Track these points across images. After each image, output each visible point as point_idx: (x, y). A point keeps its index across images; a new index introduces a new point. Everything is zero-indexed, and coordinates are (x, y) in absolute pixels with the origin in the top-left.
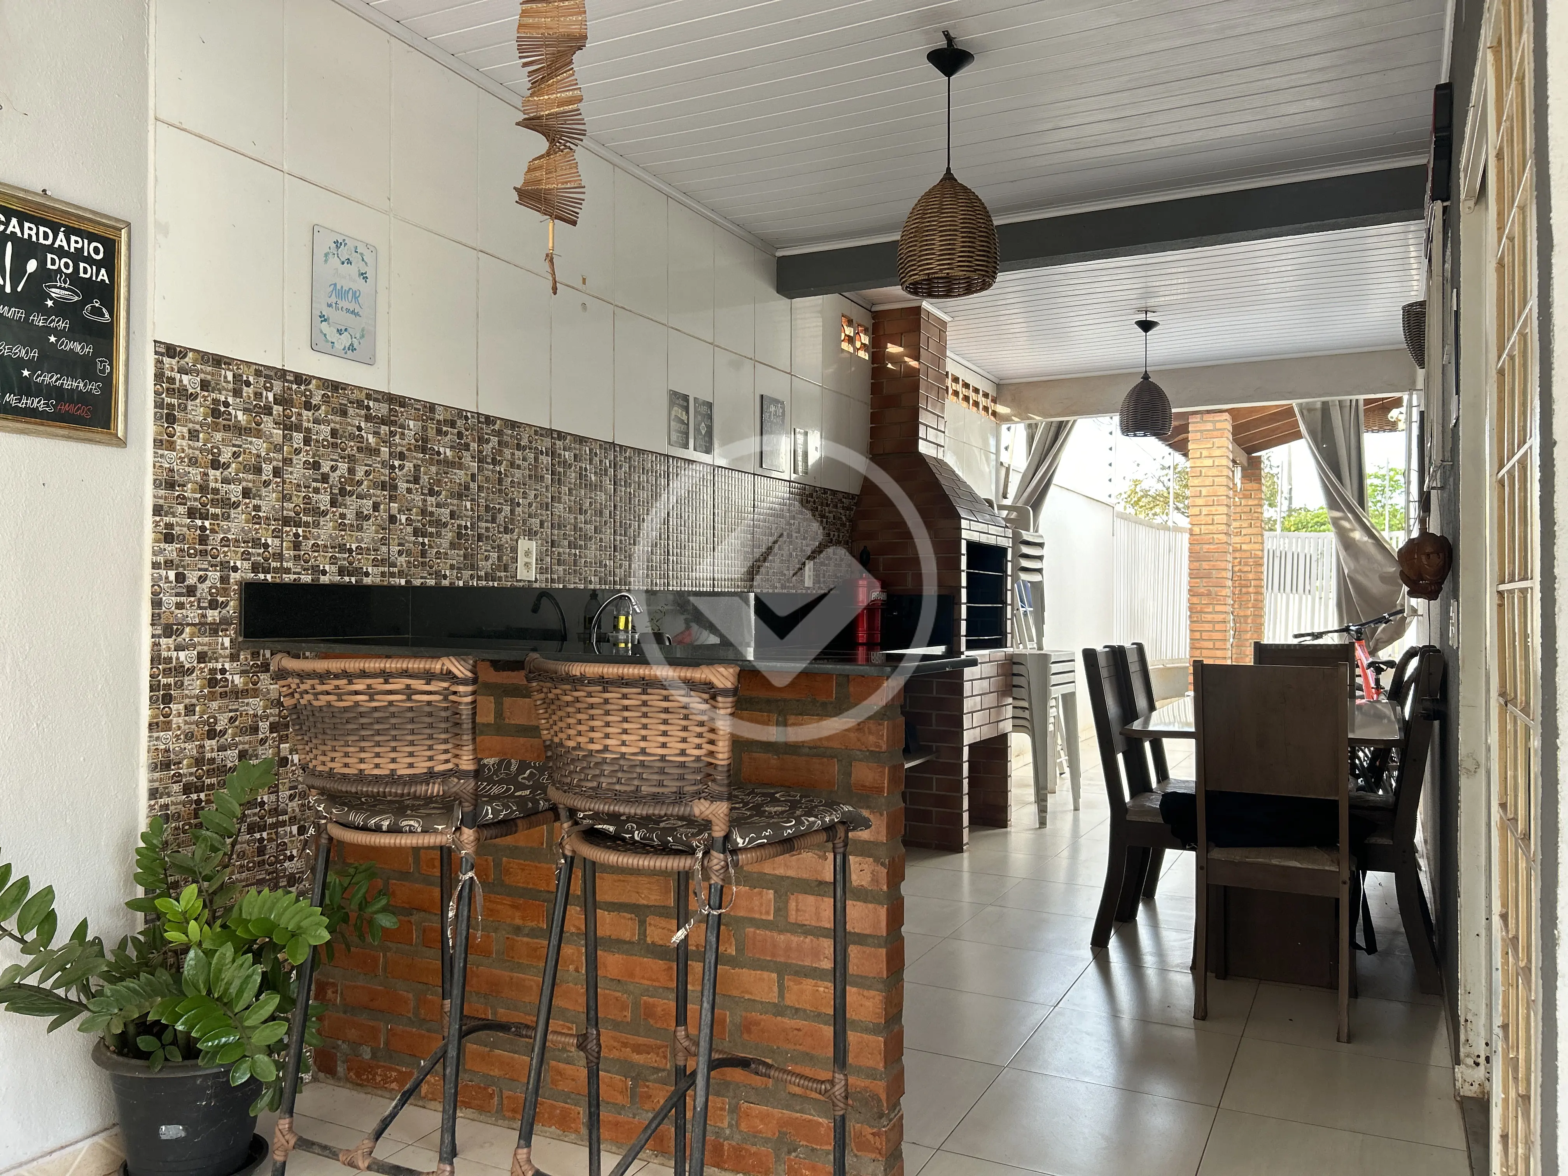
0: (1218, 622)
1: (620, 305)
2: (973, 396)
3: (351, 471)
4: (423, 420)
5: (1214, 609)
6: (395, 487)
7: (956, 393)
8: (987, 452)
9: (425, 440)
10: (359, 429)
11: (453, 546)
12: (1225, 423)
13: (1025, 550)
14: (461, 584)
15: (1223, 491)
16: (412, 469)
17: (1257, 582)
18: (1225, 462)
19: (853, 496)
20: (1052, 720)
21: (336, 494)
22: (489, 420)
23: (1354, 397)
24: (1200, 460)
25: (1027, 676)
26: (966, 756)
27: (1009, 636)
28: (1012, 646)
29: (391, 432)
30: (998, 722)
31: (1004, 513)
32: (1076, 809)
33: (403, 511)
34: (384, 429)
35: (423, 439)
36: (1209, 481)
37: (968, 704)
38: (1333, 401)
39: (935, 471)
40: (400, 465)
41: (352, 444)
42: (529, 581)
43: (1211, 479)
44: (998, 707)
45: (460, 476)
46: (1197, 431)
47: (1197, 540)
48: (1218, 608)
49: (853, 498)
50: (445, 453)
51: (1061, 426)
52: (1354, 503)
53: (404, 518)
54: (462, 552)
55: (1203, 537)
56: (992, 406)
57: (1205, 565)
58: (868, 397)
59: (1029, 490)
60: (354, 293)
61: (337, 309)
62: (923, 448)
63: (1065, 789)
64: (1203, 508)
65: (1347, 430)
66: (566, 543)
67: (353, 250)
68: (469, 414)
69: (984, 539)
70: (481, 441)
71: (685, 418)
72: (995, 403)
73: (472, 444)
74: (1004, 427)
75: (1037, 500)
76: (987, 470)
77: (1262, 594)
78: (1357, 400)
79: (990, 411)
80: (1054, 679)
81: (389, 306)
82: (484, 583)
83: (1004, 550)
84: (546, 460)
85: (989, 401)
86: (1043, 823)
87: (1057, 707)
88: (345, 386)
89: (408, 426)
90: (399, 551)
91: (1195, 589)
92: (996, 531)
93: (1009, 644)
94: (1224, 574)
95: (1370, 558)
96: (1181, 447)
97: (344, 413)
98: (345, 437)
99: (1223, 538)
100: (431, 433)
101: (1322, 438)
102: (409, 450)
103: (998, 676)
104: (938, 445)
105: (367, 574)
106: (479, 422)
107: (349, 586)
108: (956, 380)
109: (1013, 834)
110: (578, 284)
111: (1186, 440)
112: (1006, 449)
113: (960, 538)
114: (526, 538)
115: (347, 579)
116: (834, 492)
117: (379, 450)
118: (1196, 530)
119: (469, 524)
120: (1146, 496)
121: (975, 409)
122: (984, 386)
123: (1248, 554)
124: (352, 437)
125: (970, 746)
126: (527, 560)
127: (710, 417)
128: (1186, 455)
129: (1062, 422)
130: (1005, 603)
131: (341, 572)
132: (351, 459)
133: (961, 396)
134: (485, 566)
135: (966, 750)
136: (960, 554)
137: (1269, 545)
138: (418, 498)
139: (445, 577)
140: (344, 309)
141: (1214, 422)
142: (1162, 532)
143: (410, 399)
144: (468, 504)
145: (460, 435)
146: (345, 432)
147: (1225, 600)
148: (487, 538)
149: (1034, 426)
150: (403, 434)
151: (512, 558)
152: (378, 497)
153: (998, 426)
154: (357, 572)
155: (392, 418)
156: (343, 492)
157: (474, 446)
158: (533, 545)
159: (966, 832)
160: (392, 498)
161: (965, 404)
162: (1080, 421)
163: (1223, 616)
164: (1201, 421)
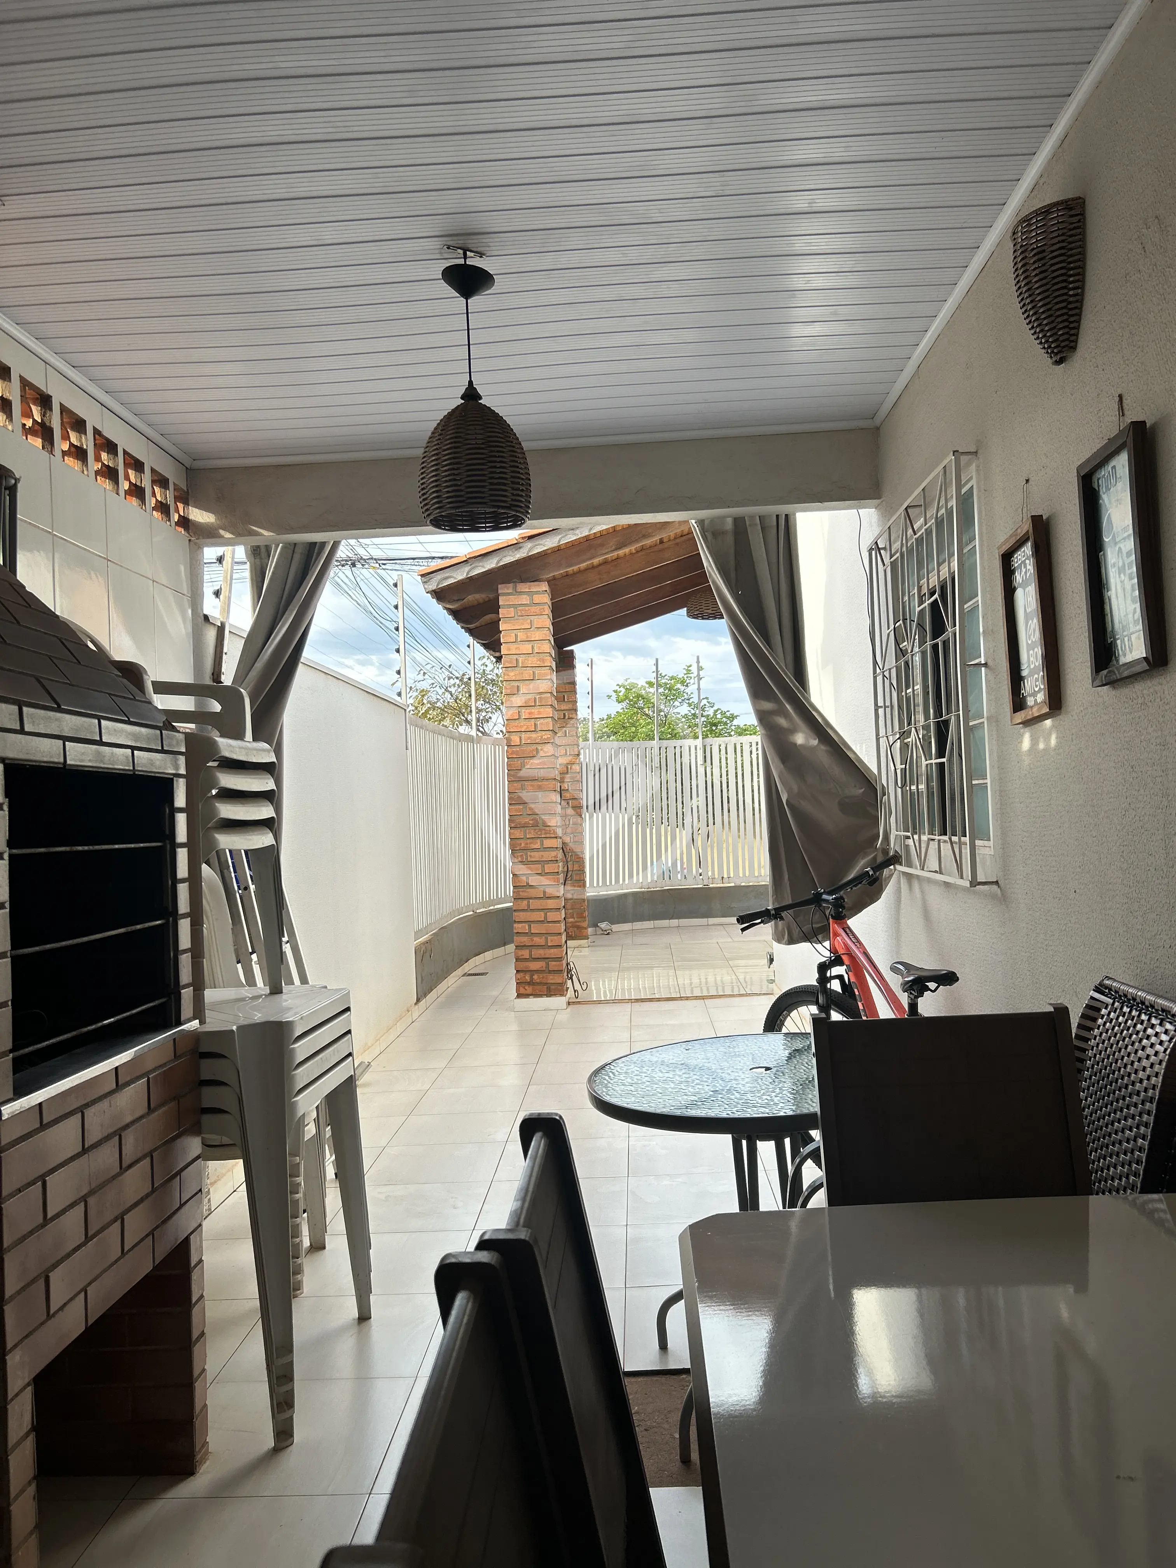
0: (548, 862)
2: (126, 472)
5: (542, 844)
8: (176, 593)
12: (542, 596)
13: (231, 781)
18: (547, 647)
23: (784, 510)
24: (516, 645)
25: (233, 1081)
27: (187, 994)
28: (194, 1018)
32: (363, 1316)
36: (527, 674)
38: (752, 517)
43: (531, 670)
44: (155, 1190)
46: (510, 606)
47: (516, 753)
48: (548, 843)
51: (312, 551)
55: (524, 748)
56: (175, 504)
59: (259, 665)
64: (523, 710)
69: (83, 757)
72: (184, 501)
78: (786, 517)
79: (175, 517)
80: (303, 1072)
83: (161, 785)
85: (169, 494)
86: (283, 1434)
91: (517, 820)
92: (136, 737)
93: (187, 1013)
95: (823, 776)
101: (736, 580)
112: (215, 593)
118: (515, 739)
121: (135, 500)
122: (153, 459)
129: (313, 545)
130: (173, 914)
133: (94, 463)
141: (531, 594)
142: (465, 744)
147: (555, 832)
149: (263, 551)
153: (196, 549)
161: (107, 484)
162: (343, 542)
163: (553, 854)
164: (515, 588)
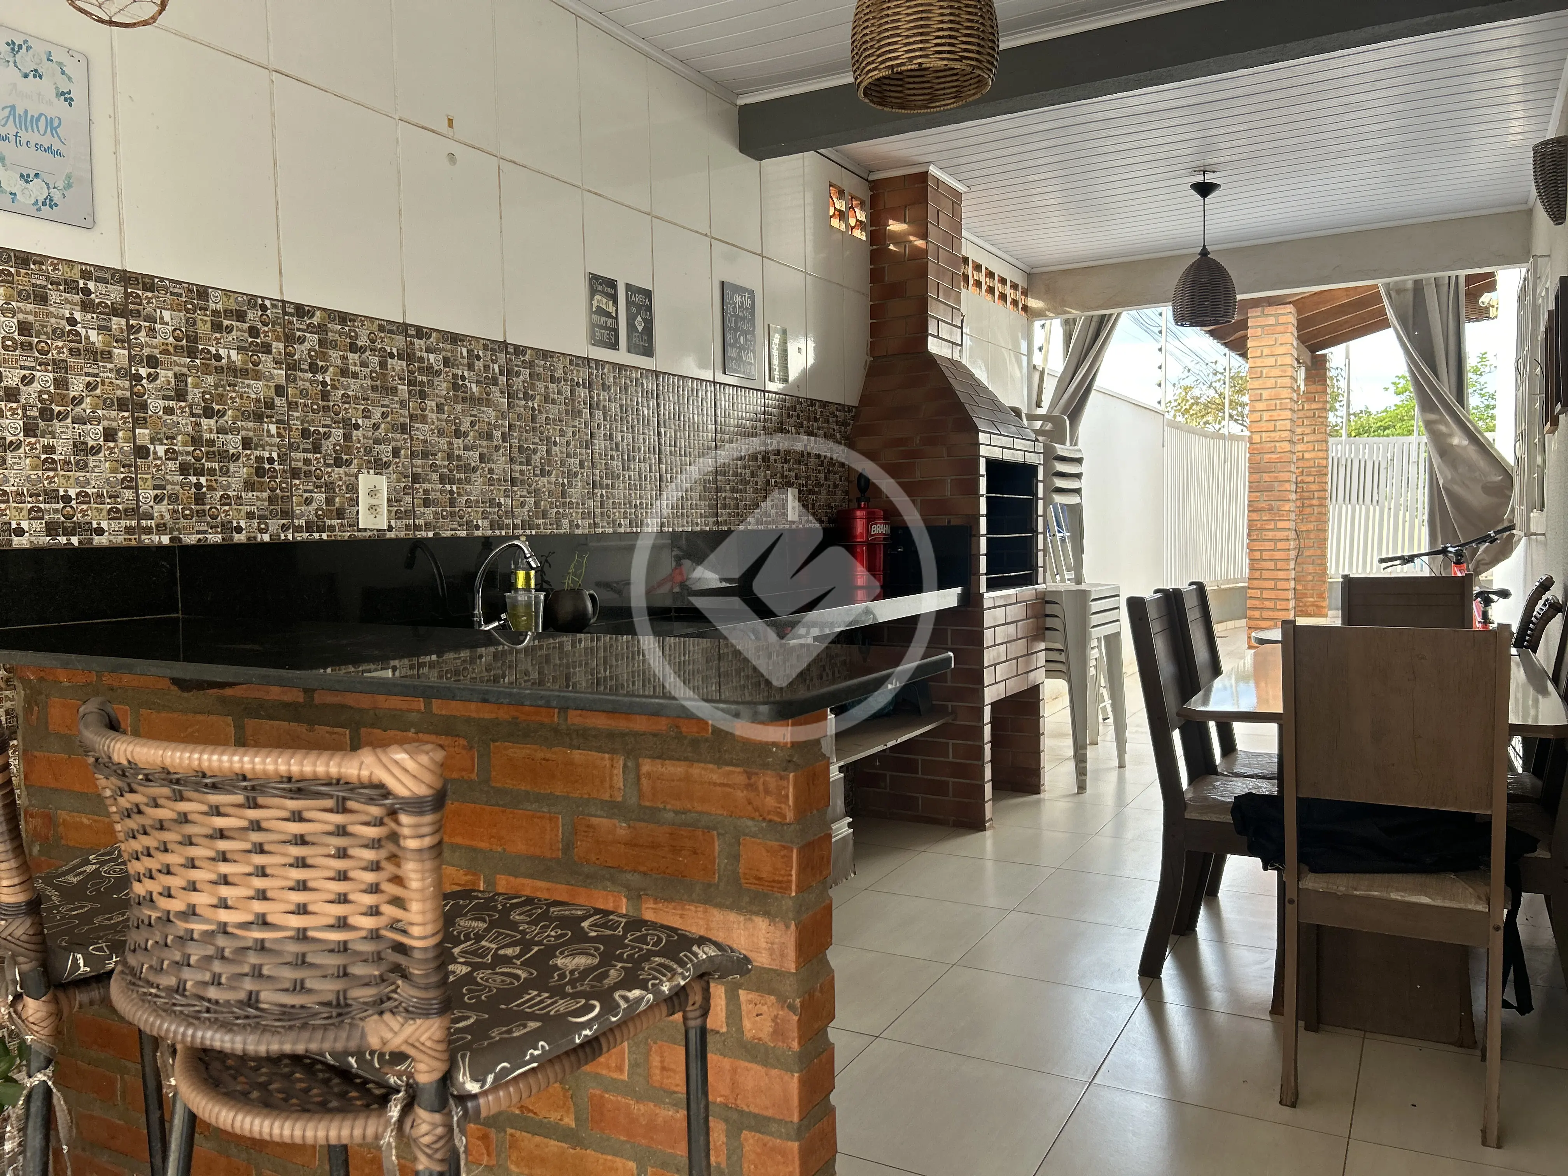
0: (1280, 540)
1: (508, 157)
2: (998, 287)
3: (61, 383)
4: (187, 311)
5: (1276, 525)
6: (144, 406)
7: (978, 284)
8: (1018, 354)
9: (194, 339)
10: (72, 321)
11: (249, 486)
12: (1288, 316)
13: (1061, 467)
14: (266, 538)
15: (1286, 393)
16: (173, 380)
17: (1321, 494)
18: (1289, 360)
19: (850, 409)
20: (1093, 663)
21: (35, 418)
22: (301, 311)
23: (1453, 273)
24: (1260, 360)
25: (1061, 616)
26: (987, 717)
27: (1041, 570)
28: (1044, 582)
29: (130, 327)
30: (1027, 673)
31: (1038, 424)
32: (1122, 766)
33: (160, 440)
34: (117, 323)
35: (188, 336)
36: (1270, 383)
37: (989, 657)
38: (1428, 279)
39: (947, 373)
40: (149, 375)
41: (60, 344)
42: (378, 530)
43: (1273, 380)
44: (1028, 655)
45: (257, 389)
46: (1257, 327)
47: (1257, 449)
48: (1280, 525)
49: (850, 411)
50: (229, 357)
51: (1102, 321)
52: (1452, 399)
53: (161, 450)
54: (265, 495)
55: (1264, 445)
56: (1022, 300)
57: (1266, 477)
58: (867, 287)
59: (1066, 396)
60: (50, 122)
61: (18, 143)
62: (934, 347)
63: (1108, 738)
64: (1265, 414)
65: (1445, 314)
66: (435, 476)
67: (45, 58)
68: (267, 303)
69: (1008, 456)
70: (289, 339)
71: (612, 309)
72: (1026, 296)
73: (274, 344)
74: (1037, 324)
75: (1075, 410)
76: (1018, 374)
77: (1326, 506)
78: (1457, 277)
79: (1020, 306)
80: (1095, 620)
81: (117, 142)
82: (305, 535)
83: (1033, 469)
84: (397, 365)
85: (1018, 293)
86: (1082, 787)
87: (1099, 647)
88: (42, 260)
89: (162, 318)
90: (156, 496)
91: (1255, 504)
92: (1025, 445)
93: (1040, 580)
94: (1287, 486)
95: (1472, 467)
96: (1239, 347)
97: (42, 299)
98: (46, 334)
99: (1287, 446)
100: (203, 328)
101: (1414, 324)
102: (165, 352)
103: (1027, 618)
104: (953, 343)
105: (100, 531)
106: (286, 313)
107: (69, 550)
108: (978, 267)
109: (1047, 803)
110: (444, 128)
111: (1245, 338)
112: (1040, 349)
113: (977, 456)
114: (372, 471)
115: (63, 540)
116: (825, 404)
117: (110, 353)
118: (1256, 438)
119: (275, 455)
120: (1197, 403)
121: (1001, 302)
122: (1012, 276)
123: (1312, 463)
124: (57, 333)
125: (992, 704)
126: (373, 501)
127: (649, 309)
128: (1244, 355)
129: (1104, 316)
130: (1035, 531)
131: (51, 529)
132: (59, 366)
133: (984, 287)
134: (304, 513)
135: (987, 711)
136: (978, 475)
137: (1332, 454)
138: (185, 422)
139: (239, 530)
140: (32, 144)
141: (1277, 316)
142: (1216, 441)
143: (162, 279)
144: (273, 429)
145: (253, 332)
146: (43, 326)
147: (1288, 515)
148: (308, 474)
149: (1071, 323)
150: (153, 330)
151: (351, 499)
152: (114, 420)
153: (1030, 323)
154: (84, 528)
155: (131, 306)
156: (46, 414)
157: (278, 346)
158: (382, 482)
159: (988, 806)
160: (136, 422)
161: (989, 297)
162: (1124, 313)
163: (1286, 533)
164: (1263, 312)
